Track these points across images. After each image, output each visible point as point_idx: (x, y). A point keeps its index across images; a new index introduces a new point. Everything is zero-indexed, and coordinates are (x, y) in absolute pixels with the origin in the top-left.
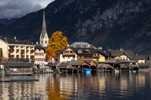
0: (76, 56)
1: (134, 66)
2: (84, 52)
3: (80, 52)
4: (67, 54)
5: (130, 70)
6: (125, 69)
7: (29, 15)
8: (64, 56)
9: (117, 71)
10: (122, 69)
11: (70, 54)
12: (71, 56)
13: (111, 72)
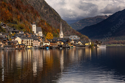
0: (49, 42)
1: (68, 46)
2: (53, 41)
3: (51, 41)
4: (46, 42)
5: (66, 48)
6: (64, 47)
7: (117, 13)
8: (45, 43)
9: (61, 48)
10: (63, 47)
11: (47, 42)
12: (48, 43)
13: (58, 48)
